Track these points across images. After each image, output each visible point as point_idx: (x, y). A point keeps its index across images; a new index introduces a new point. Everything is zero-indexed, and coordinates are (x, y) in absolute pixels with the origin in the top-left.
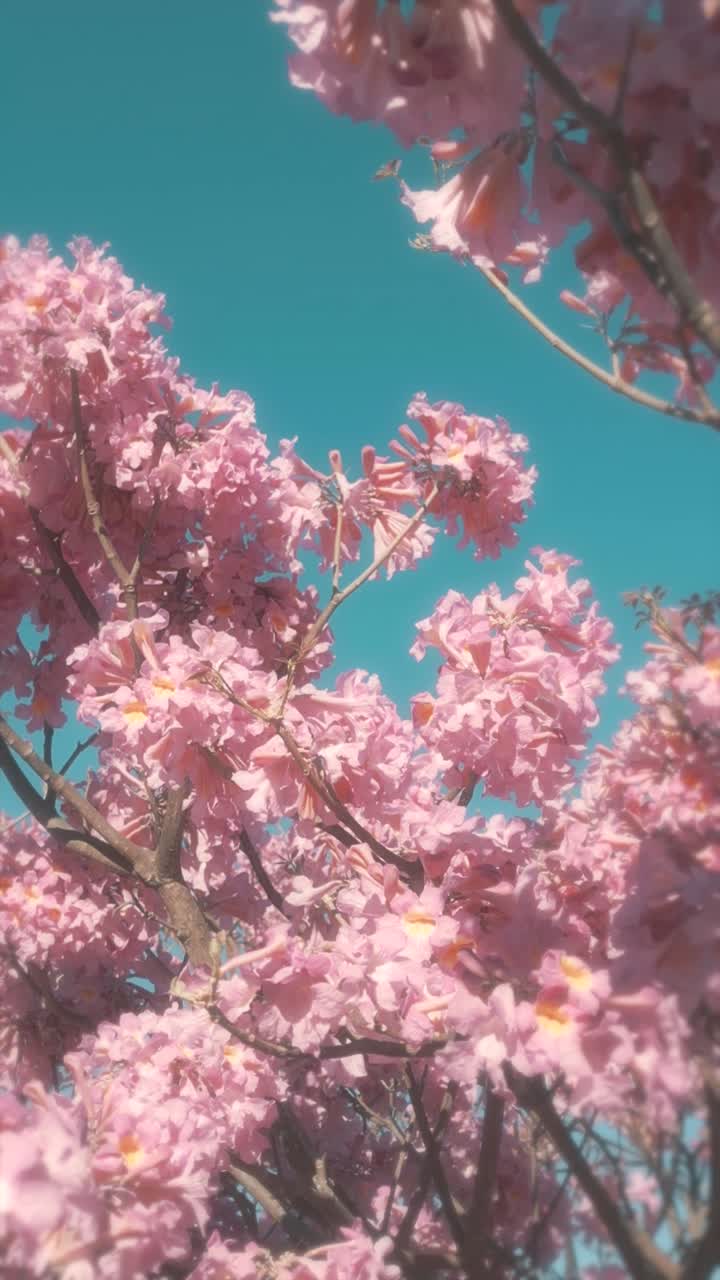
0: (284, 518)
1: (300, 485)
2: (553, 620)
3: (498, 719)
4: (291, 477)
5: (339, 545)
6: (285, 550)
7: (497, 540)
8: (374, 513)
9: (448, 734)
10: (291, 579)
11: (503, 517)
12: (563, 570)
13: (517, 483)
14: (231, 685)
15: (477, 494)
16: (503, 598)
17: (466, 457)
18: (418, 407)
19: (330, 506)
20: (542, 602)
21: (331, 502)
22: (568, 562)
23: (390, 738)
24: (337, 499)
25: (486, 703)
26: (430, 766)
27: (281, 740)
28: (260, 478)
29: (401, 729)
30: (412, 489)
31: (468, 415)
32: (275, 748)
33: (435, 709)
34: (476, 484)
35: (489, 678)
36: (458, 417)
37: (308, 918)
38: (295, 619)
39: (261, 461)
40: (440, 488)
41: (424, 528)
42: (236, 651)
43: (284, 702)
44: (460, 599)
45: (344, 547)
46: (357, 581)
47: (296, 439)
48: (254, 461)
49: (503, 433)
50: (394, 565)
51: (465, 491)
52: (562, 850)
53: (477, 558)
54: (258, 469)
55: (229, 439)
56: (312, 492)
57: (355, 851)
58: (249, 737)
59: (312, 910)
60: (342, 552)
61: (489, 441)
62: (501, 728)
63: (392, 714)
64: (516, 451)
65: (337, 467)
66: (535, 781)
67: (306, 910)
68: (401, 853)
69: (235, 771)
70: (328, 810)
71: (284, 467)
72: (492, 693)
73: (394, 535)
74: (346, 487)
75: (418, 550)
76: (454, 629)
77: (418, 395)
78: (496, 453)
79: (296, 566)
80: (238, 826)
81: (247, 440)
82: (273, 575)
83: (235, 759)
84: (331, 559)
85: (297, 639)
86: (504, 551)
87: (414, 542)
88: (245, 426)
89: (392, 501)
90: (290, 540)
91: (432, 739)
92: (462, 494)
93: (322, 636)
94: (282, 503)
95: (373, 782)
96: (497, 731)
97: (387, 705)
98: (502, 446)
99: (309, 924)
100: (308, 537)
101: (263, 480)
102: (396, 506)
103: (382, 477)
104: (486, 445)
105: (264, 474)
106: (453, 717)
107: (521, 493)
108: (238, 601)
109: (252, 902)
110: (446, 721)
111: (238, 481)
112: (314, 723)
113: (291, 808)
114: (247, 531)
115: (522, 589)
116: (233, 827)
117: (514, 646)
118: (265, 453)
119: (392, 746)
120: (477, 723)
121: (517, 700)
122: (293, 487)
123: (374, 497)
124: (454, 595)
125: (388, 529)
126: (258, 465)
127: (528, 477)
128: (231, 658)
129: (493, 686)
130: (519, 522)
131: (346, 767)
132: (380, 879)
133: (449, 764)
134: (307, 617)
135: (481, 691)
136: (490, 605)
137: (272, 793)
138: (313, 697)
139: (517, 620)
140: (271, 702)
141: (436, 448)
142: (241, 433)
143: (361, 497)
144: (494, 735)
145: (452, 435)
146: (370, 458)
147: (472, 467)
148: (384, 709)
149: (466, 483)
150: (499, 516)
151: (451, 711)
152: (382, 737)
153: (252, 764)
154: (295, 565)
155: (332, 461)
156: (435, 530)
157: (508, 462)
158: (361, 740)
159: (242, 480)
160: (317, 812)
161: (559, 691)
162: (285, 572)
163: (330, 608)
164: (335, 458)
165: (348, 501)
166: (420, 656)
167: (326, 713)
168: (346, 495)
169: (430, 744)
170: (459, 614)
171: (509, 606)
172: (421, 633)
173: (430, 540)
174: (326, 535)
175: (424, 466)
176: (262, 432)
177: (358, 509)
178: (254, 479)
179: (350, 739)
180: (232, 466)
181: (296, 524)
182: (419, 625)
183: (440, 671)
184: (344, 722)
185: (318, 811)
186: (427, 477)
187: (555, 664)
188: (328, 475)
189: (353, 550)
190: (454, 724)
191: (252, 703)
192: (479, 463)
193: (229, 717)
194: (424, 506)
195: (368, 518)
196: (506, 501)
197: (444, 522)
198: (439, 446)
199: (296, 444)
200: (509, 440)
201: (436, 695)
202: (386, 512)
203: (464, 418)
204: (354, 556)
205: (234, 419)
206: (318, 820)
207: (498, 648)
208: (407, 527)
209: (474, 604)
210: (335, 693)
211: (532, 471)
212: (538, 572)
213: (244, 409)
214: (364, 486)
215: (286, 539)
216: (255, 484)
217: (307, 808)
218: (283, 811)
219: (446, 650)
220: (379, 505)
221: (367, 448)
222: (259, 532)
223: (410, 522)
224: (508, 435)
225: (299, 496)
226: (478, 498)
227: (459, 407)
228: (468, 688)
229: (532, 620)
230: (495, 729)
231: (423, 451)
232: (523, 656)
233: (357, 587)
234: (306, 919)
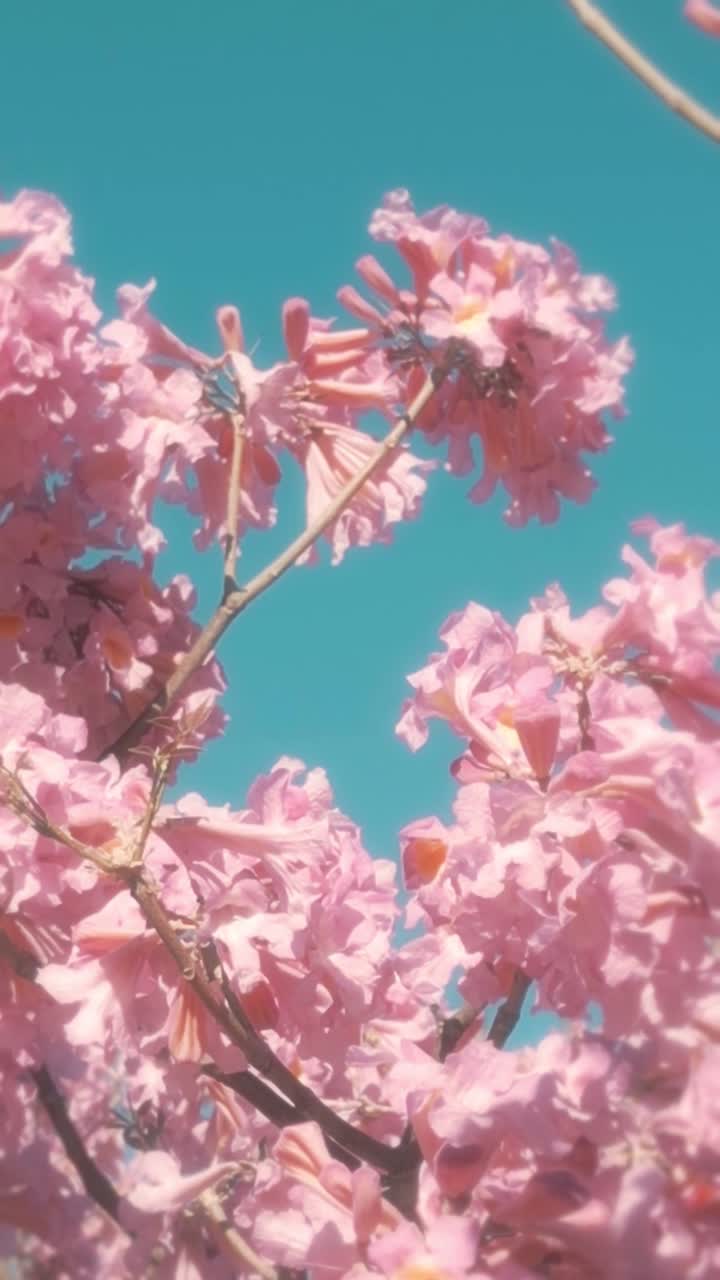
0: (129, 440)
1: (161, 374)
2: (679, 666)
3: (577, 873)
4: (143, 360)
5: (237, 496)
6: (129, 505)
7: (551, 485)
8: (308, 432)
9: (474, 900)
10: (141, 564)
11: (563, 439)
12: (696, 564)
13: (593, 372)
14: (33, 792)
15: (512, 394)
16: (575, 614)
17: (493, 321)
18: (391, 220)
19: (218, 416)
20: (655, 629)
21: (220, 409)
22: (708, 551)
23: (355, 902)
24: (232, 402)
25: (548, 841)
26: (437, 960)
27: (134, 904)
28: (83, 366)
29: (372, 877)
30: (381, 384)
31: (494, 236)
32: (120, 918)
33: (449, 852)
34: (510, 374)
35: (558, 788)
36: (475, 241)
37: (170, 1236)
38: (149, 645)
39: (84, 330)
40: (438, 384)
41: (405, 462)
42: (44, 721)
43: (145, 835)
44: (492, 621)
45: (246, 498)
46: (273, 569)
47: (151, 286)
48: (70, 333)
49: (565, 273)
50: (345, 537)
51: (487, 387)
52: (684, 1109)
53: (511, 521)
54: (77, 349)
55: (22, 289)
56: (185, 389)
57: (292, 1137)
58: (69, 895)
59: (178, 1219)
60: (242, 509)
61: (538, 292)
62: (580, 890)
63: (354, 849)
64: (591, 309)
65: (232, 339)
66: (648, 995)
67: (166, 1222)
68: (360, 1113)
69: (40, 965)
70: (226, 1041)
71: (127, 340)
72: (563, 820)
73: (348, 476)
74: (250, 377)
75: (394, 506)
76: (484, 686)
77: (393, 196)
78: (552, 315)
79: (151, 539)
80: (34, 1057)
81: (56, 290)
82: (106, 554)
83: (36, 933)
84: (219, 518)
85: (156, 685)
86: (567, 505)
87: (387, 490)
88: (52, 261)
89: (342, 407)
90: (140, 482)
91: (444, 910)
92: (482, 395)
93: (200, 677)
94: (126, 412)
95: (321, 989)
96: (574, 896)
97: (341, 829)
98: (562, 300)
99: (172, 1250)
100: (172, 476)
101: (89, 369)
102: (347, 415)
103: (322, 359)
104: (532, 297)
105: (90, 359)
106: (486, 867)
107: (601, 394)
108: (35, 608)
109: (55, 1200)
110: (473, 877)
111: (39, 373)
112: (205, 873)
113: (152, 1038)
114: (52, 466)
115: (615, 600)
116: (24, 1059)
117: (600, 717)
118: (91, 314)
119: (358, 918)
120: (534, 879)
121: (608, 825)
122: (146, 380)
123: (306, 399)
124: (478, 616)
125: (333, 463)
126: (79, 338)
127: (616, 362)
128: (34, 738)
129: (563, 808)
130: (593, 449)
131: (268, 962)
132: (345, 1197)
133: (476, 958)
134: (174, 637)
135: (542, 817)
136: (550, 633)
137: (117, 1008)
138: (202, 823)
139: (605, 664)
140: (120, 834)
141: (431, 301)
142: (45, 277)
143: (281, 399)
144: (569, 904)
145: (461, 274)
146: (297, 324)
147: (505, 340)
148: (337, 838)
149: (491, 373)
150: (557, 439)
151: (482, 856)
152: (340, 900)
153: (75, 950)
154: (148, 537)
155: (223, 329)
156: (429, 464)
157: (575, 332)
158: (298, 909)
159: (46, 371)
160: (205, 1048)
161: (696, 815)
162: (128, 548)
163: (217, 623)
164: (229, 322)
165: (255, 406)
166: (416, 740)
167: (226, 854)
168: (252, 394)
169: (438, 920)
170: (494, 655)
171: (588, 631)
172: (419, 695)
173: (417, 485)
174: (209, 477)
175: (406, 337)
176: (86, 273)
177: (277, 421)
178: (70, 369)
179: (274, 904)
180: (26, 343)
181: (154, 452)
182: (414, 679)
183: (455, 767)
184: (261, 870)
185: (207, 1043)
186: (412, 360)
187: (688, 760)
188: (214, 355)
189: (262, 504)
190: (488, 883)
191: (79, 832)
192: (518, 333)
193: (29, 855)
194: (407, 419)
195: (294, 440)
196: (570, 407)
197: (444, 445)
198: (435, 296)
199: (154, 294)
200: (575, 289)
201: (450, 820)
202: (329, 429)
203: (487, 243)
204: (265, 514)
205: (32, 249)
206: (208, 1060)
207: (569, 723)
208: (372, 461)
209: (519, 630)
210: (246, 813)
211: (622, 349)
212: (649, 569)
213: (50, 227)
214: (287, 377)
215: (131, 481)
216: (73, 380)
217: (186, 1038)
218: (136, 1043)
219: (467, 728)
220: (314, 414)
221: (291, 304)
222: (77, 467)
223: (379, 449)
224: (575, 278)
225: (160, 398)
226: (513, 401)
227: (476, 222)
228: (514, 810)
229: (634, 664)
230: (570, 891)
231: (404, 308)
232: (622, 738)
233: (274, 579)
234: (167, 1239)
